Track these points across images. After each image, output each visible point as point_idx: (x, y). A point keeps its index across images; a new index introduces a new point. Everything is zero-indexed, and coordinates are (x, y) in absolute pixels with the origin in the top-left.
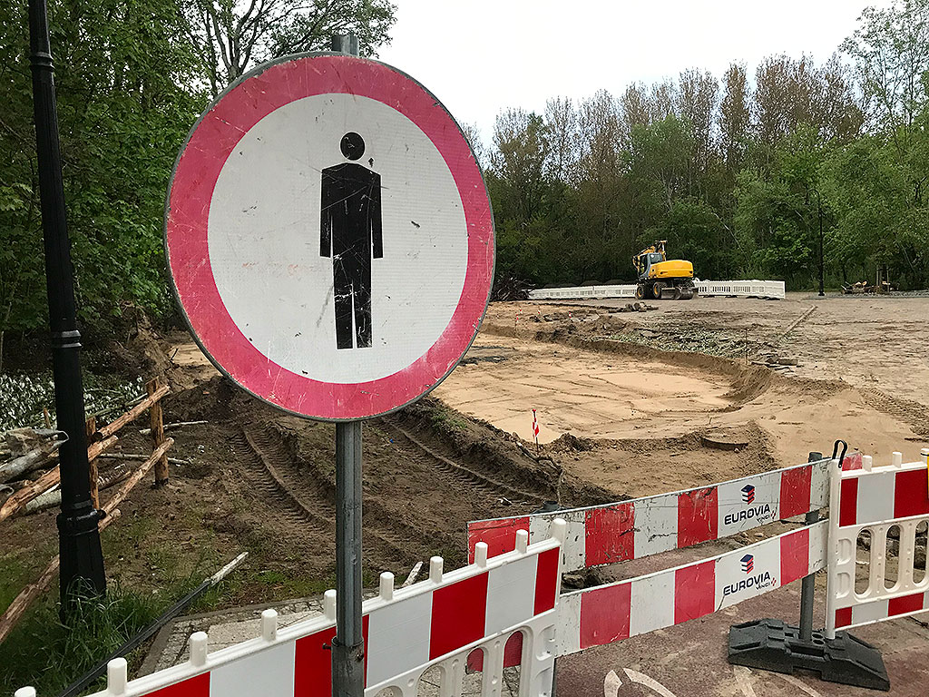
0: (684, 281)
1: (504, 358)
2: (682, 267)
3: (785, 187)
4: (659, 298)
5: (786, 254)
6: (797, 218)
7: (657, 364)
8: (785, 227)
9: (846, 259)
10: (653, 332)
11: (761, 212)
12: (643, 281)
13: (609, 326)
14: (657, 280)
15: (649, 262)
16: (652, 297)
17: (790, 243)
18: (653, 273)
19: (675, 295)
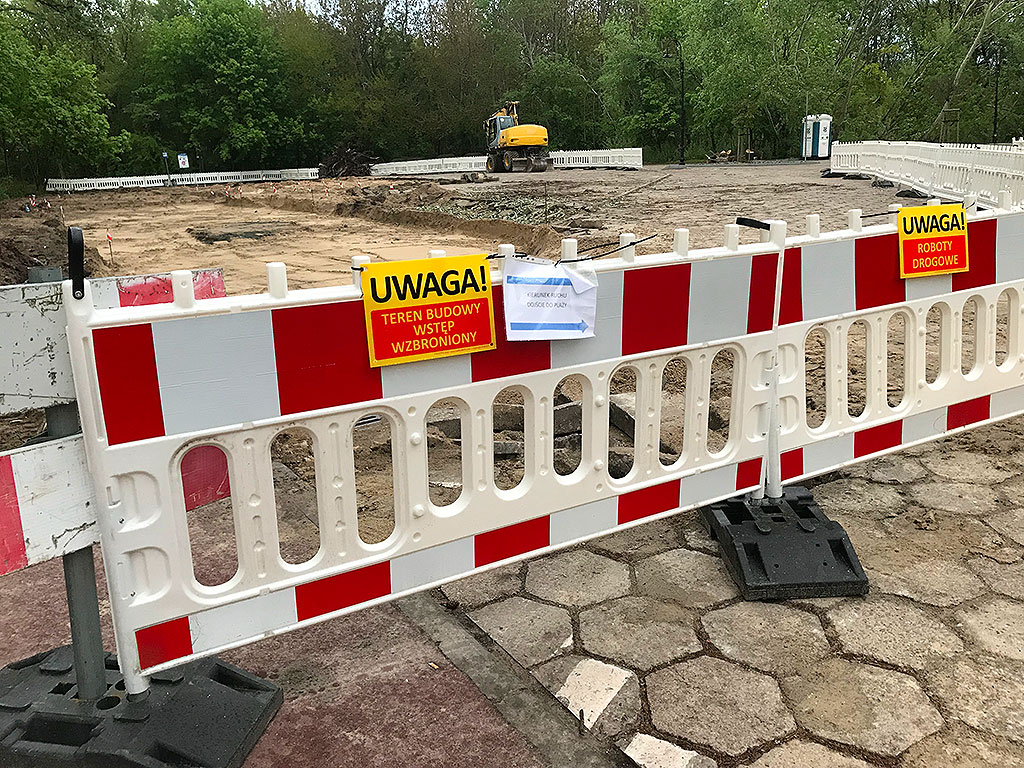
0: (537, 150)
1: (269, 234)
2: (534, 134)
3: (652, 43)
4: (510, 171)
5: (653, 120)
6: (666, 80)
7: (457, 237)
8: (653, 90)
9: (712, 126)
10: (471, 201)
11: (627, 70)
12: (493, 152)
13: (426, 196)
14: (508, 148)
15: (499, 127)
16: (504, 171)
17: (658, 107)
18: (503, 141)
19: (527, 167)
